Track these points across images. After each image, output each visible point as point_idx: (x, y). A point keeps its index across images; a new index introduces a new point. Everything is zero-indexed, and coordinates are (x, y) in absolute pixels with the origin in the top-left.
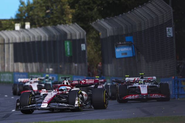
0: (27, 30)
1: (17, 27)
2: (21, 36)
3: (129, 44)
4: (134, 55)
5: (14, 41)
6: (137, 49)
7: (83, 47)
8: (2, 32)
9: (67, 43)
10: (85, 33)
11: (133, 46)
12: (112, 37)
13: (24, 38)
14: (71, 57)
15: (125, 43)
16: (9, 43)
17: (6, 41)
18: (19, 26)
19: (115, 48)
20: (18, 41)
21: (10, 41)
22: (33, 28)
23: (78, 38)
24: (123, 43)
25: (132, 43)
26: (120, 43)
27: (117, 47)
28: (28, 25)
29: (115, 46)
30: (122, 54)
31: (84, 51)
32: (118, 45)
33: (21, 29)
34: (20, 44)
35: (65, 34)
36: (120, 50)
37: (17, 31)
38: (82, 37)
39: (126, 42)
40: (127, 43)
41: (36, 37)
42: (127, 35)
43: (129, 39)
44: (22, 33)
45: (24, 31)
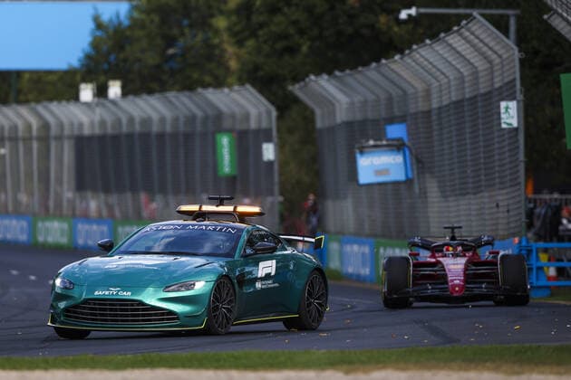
0: (114, 102)
1: (87, 93)
2: (97, 119)
3: (397, 146)
4: (410, 176)
5: (76, 132)
6: (421, 162)
7: (269, 151)
8: (46, 108)
9: (225, 141)
10: (274, 113)
11: (407, 153)
12: (349, 125)
13: (103, 123)
14: (232, 180)
15: (384, 142)
16: (59, 138)
17: (54, 131)
18: (93, 89)
19: (358, 156)
20: (87, 132)
21: (67, 132)
22: (131, 97)
23: (253, 125)
24: (379, 143)
25: (404, 145)
26: (371, 142)
27: (362, 153)
28: (115, 89)
29: (357, 151)
30: (378, 172)
31: (270, 163)
32: (363, 147)
33: (96, 99)
34: (90, 138)
35: (219, 116)
36: (372, 162)
37: (87, 104)
38: (264, 125)
39: (388, 140)
40: (390, 143)
41: (137, 120)
42: (391, 120)
43: (396, 131)
44: (98, 110)
45: (104, 106)
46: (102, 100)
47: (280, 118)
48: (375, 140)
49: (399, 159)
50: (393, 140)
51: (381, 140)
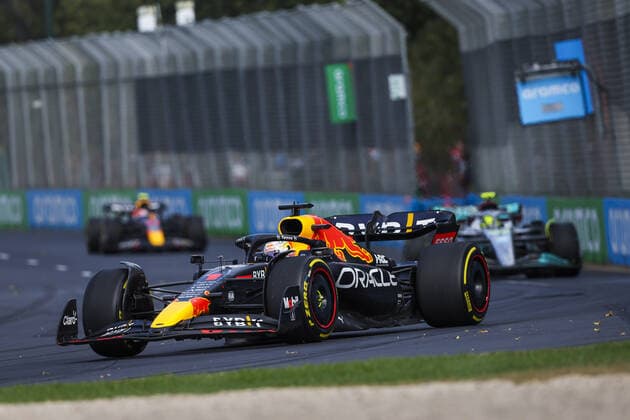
0: (185, 30)
1: (147, 20)
2: (163, 53)
3: (572, 71)
4: (591, 109)
5: (136, 74)
6: (605, 91)
7: (398, 87)
8: (92, 42)
9: (338, 77)
10: (403, 34)
11: (585, 78)
12: (505, 45)
13: (172, 59)
14: (350, 127)
15: (554, 66)
16: (113, 82)
17: (105, 75)
18: (156, 14)
19: (519, 86)
20: (150, 71)
21: (123, 74)
22: (207, 22)
23: (375, 51)
24: (546, 67)
25: (580, 68)
26: (536, 67)
27: (524, 82)
28: (185, 14)
29: (518, 80)
30: (549, 107)
31: (401, 102)
32: (527, 75)
33: (161, 28)
34: (156, 81)
35: (329, 42)
36: (538, 94)
37: (148, 34)
38: (390, 50)
39: (559, 62)
40: (562, 66)
41: (218, 54)
42: (562, 36)
43: (569, 50)
44: (165, 42)
45: (171, 35)
46: (169, 29)
47: (410, 41)
48: (541, 64)
49: (574, 88)
50: (566, 62)
51: (548, 62)
